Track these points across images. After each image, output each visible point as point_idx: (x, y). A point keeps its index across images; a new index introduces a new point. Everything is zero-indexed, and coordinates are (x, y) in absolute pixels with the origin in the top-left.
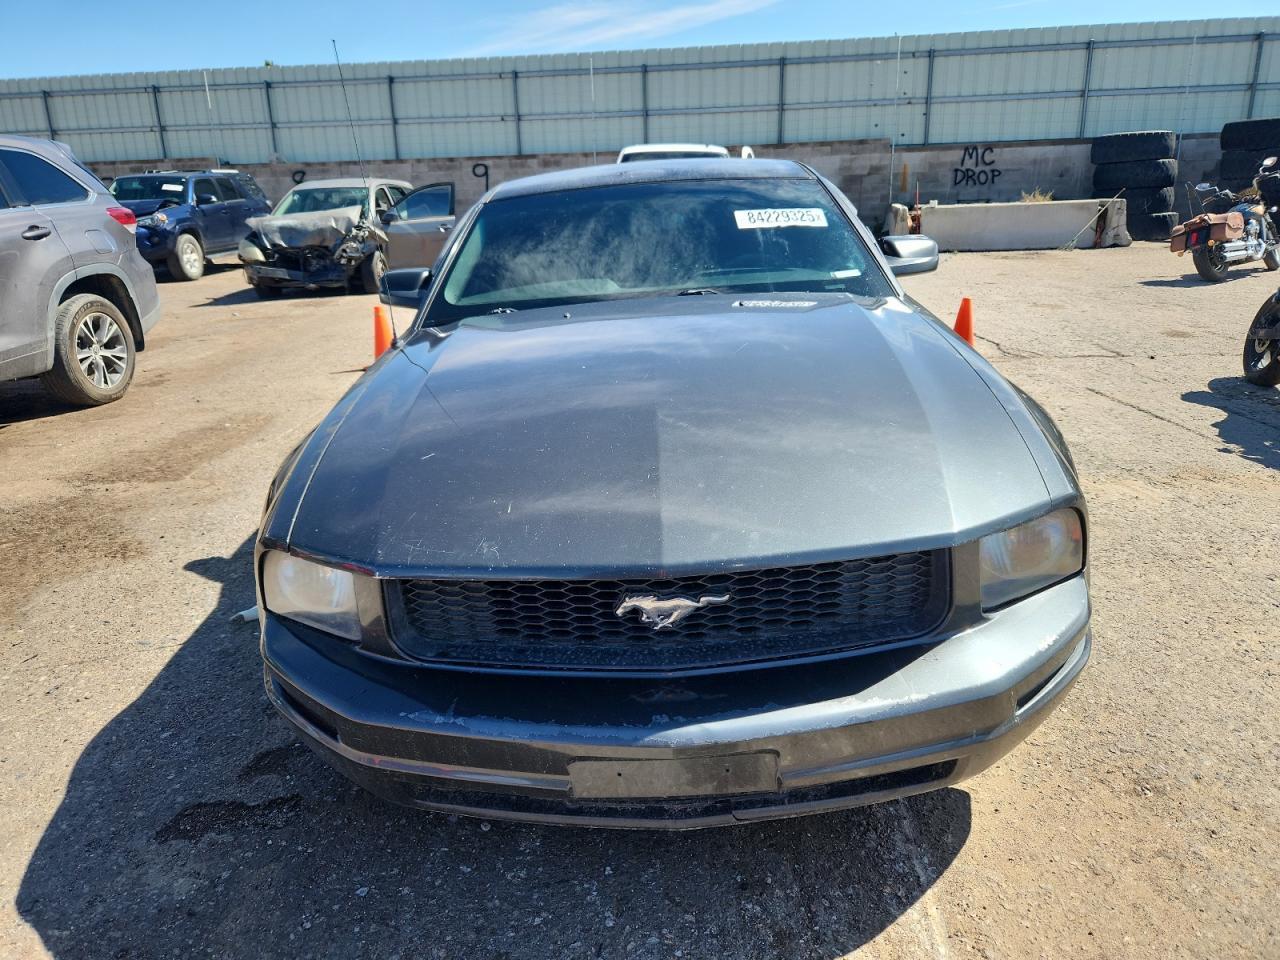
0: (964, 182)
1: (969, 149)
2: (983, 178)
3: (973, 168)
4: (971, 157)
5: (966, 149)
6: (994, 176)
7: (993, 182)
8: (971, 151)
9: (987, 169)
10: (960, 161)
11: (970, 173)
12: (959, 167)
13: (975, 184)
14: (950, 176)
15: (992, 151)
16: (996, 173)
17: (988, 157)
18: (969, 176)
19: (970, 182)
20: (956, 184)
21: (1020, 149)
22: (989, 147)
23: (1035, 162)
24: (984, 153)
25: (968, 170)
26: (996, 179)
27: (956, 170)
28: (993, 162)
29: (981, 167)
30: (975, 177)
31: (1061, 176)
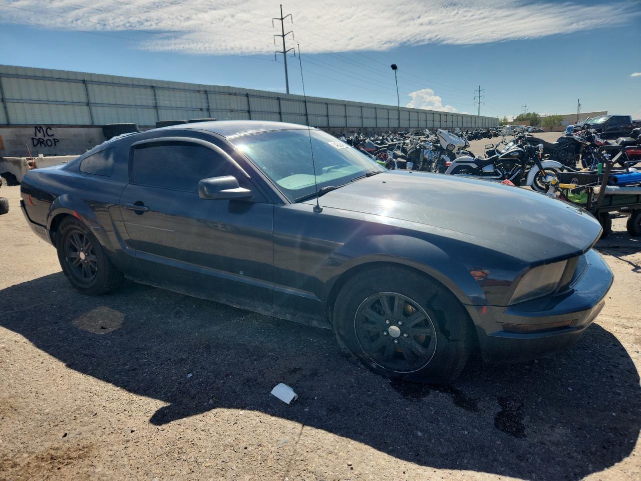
0: (39, 145)
1: (38, 128)
2: (49, 143)
3: (43, 138)
4: (40, 132)
5: (36, 128)
6: (55, 142)
7: (56, 145)
8: (39, 129)
9: (51, 138)
10: (34, 134)
11: (41, 140)
12: (35, 138)
13: (46, 146)
14: (30, 141)
15: (51, 129)
16: (56, 141)
17: (50, 132)
18: (41, 142)
19: (43, 145)
20: (34, 146)
21: (66, 129)
22: (49, 127)
23: (75, 135)
24: (47, 130)
25: (39, 139)
26: (57, 143)
27: (33, 139)
28: (53, 135)
29: (47, 138)
30: (45, 142)
31: (90, 142)
